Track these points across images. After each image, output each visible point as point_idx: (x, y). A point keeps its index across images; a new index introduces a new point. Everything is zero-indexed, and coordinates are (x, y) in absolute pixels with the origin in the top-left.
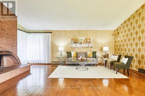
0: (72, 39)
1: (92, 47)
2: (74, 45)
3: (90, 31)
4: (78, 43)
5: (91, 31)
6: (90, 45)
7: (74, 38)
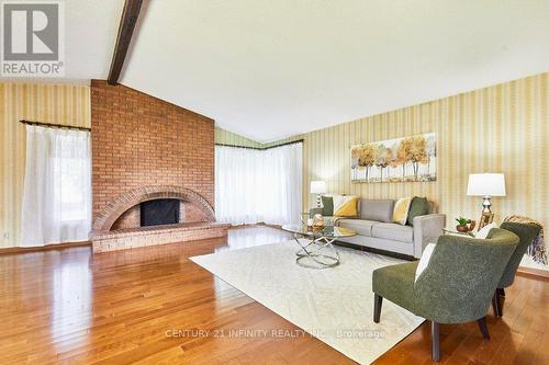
0: (354, 152)
1: (431, 180)
2: (361, 173)
3: (426, 109)
4: (374, 166)
5: (430, 103)
6: (422, 169)
7: (359, 146)
